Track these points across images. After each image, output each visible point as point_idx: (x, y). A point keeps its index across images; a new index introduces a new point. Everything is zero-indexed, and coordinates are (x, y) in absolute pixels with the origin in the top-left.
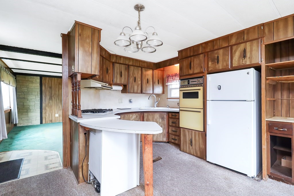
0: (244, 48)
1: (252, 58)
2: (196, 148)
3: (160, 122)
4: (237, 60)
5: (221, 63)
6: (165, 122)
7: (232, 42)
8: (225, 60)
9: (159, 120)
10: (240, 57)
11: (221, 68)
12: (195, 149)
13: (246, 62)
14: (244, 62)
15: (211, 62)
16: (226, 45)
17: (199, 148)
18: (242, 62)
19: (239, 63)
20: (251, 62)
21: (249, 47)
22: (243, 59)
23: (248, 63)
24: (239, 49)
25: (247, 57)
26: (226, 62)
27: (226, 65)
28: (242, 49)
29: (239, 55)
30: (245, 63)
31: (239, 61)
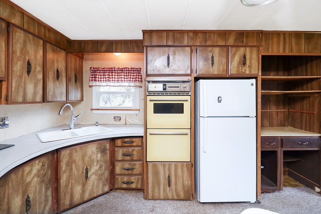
0: (243, 53)
1: (251, 67)
2: (178, 188)
3: (99, 159)
4: (236, 66)
5: (217, 66)
6: (107, 157)
7: (229, 41)
8: (221, 63)
9: (97, 156)
10: (239, 64)
11: (216, 73)
12: (176, 189)
13: (245, 70)
14: (243, 71)
15: (203, 62)
16: (222, 44)
17: (182, 187)
18: (242, 70)
19: (238, 71)
20: (250, 71)
21: (249, 53)
22: (243, 66)
23: (247, 72)
24: (238, 53)
25: (246, 65)
26: (222, 66)
27: (222, 70)
28: (241, 54)
29: (238, 61)
30: (245, 72)
31: (238, 67)
